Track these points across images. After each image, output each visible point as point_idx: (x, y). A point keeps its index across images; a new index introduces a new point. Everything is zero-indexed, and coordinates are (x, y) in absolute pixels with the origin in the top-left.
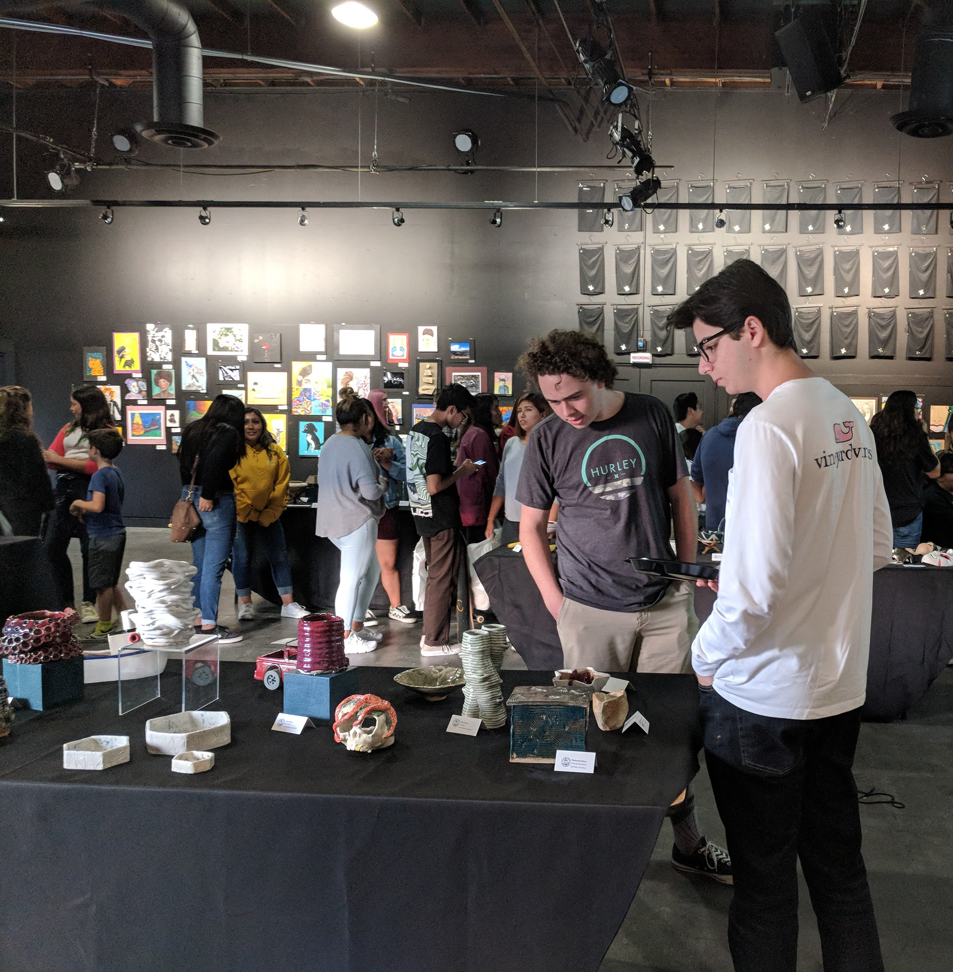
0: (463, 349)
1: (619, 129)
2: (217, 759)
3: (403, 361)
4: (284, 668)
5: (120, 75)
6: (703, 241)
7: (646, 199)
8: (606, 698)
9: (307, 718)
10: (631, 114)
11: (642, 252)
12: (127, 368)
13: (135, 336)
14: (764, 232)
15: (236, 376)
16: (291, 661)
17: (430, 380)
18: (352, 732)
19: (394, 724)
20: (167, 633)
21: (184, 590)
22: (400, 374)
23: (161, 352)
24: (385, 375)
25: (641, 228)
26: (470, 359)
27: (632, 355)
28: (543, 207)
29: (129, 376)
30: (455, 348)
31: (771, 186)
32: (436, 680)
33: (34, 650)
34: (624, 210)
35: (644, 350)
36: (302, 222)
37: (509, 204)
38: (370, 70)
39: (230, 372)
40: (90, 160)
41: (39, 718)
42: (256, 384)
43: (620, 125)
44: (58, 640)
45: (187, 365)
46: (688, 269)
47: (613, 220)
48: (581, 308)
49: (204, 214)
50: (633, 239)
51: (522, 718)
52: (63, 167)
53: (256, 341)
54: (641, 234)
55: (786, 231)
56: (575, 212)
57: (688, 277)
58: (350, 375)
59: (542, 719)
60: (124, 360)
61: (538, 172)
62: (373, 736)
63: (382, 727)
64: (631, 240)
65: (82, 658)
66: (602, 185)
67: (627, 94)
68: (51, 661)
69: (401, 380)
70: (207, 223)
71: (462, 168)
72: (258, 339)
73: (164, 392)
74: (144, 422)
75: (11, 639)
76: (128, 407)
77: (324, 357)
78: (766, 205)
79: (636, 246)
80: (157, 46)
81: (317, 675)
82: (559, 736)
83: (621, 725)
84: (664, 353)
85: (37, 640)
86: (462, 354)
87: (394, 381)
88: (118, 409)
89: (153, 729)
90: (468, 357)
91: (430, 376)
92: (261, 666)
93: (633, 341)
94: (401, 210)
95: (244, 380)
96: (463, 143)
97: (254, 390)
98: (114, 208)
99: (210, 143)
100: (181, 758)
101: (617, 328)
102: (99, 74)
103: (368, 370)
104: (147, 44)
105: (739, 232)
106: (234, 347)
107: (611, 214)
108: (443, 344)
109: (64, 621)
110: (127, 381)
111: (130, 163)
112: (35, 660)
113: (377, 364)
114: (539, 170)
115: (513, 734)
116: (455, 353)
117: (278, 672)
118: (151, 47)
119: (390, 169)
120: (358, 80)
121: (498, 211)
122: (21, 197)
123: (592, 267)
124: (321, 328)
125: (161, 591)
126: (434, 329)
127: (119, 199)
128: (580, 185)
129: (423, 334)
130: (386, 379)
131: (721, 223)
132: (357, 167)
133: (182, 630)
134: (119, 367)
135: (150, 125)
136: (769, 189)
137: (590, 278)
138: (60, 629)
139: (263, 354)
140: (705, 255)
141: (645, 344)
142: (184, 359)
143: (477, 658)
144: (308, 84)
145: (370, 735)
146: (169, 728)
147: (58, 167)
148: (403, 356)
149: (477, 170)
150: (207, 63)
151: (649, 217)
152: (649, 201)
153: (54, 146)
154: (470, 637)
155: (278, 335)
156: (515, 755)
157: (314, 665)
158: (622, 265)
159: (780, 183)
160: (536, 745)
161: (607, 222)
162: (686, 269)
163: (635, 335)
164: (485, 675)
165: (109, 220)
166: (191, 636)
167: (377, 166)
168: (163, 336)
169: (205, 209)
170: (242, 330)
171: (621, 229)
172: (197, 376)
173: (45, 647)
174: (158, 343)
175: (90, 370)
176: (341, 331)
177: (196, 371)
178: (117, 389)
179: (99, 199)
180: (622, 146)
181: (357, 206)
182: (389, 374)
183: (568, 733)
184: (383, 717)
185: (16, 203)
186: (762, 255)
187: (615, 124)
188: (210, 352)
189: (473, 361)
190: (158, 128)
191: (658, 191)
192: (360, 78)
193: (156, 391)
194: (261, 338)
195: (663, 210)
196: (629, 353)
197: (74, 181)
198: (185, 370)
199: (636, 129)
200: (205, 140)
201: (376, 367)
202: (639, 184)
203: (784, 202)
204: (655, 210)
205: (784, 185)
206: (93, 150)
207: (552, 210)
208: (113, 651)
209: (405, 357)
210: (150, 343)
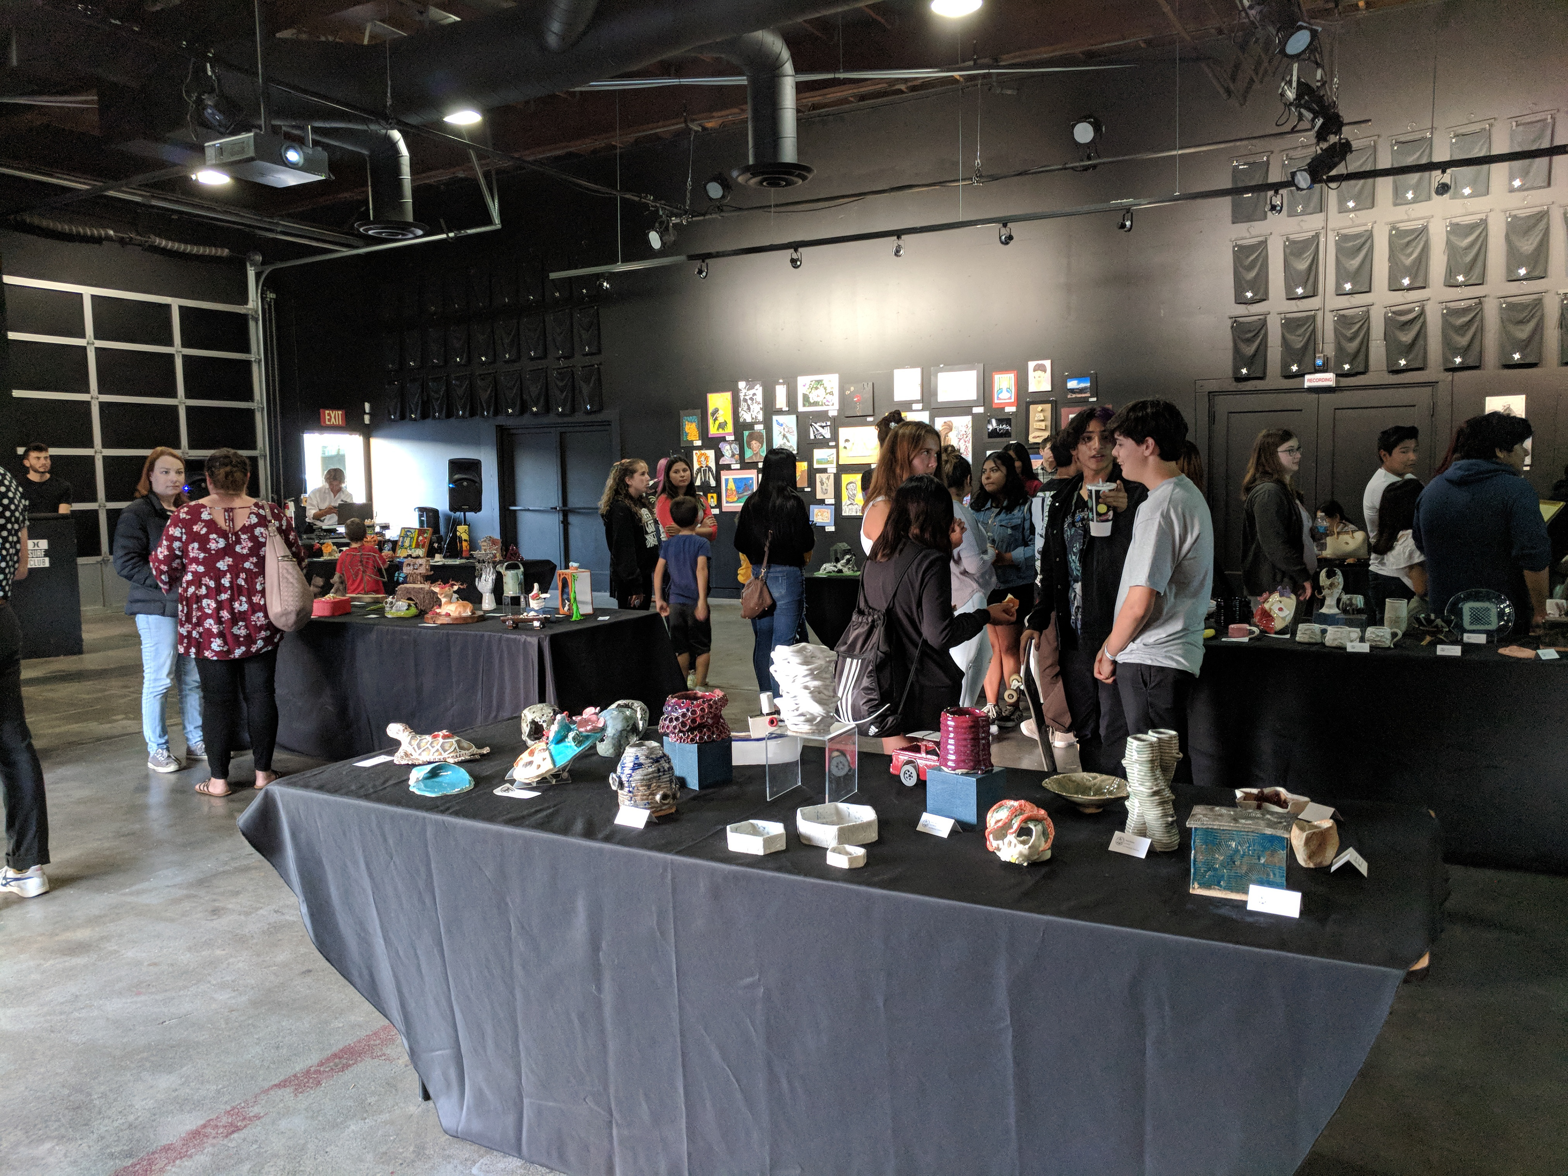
0: (1082, 385)
1: (1294, 84)
2: (869, 855)
3: (1010, 404)
4: (921, 763)
5: (713, 117)
6: (1413, 216)
7: (1331, 169)
8: (1307, 827)
9: (953, 821)
10: (1312, 61)
11: (1322, 239)
12: (721, 431)
13: (727, 396)
14: (1512, 190)
15: (827, 433)
16: (929, 756)
17: (1043, 425)
18: (1006, 840)
19: (1052, 837)
20: (810, 720)
21: (825, 676)
22: (1008, 421)
23: (752, 413)
24: (989, 422)
25: (1321, 208)
26: (1091, 397)
27: (1307, 377)
28: (1187, 199)
29: (723, 439)
30: (1072, 384)
31: (1523, 124)
32: (1090, 789)
33: (691, 730)
34: (1298, 189)
35: (1324, 369)
36: (897, 253)
37: (1142, 201)
38: (971, 63)
39: (820, 429)
40: (686, 212)
41: (697, 798)
42: (847, 441)
43: (1295, 78)
44: (710, 721)
45: (778, 423)
46: (1390, 257)
47: (1282, 204)
48: (1235, 321)
49: (795, 256)
50: (1311, 224)
51: (1206, 843)
52: (661, 223)
53: (848, 392)
54: (1321, 216)
55: (1549, 185)
56: (1227, 201)
57: (1390, 267)
58: (949, 425)
59: (1230, 845)
60: (717, 423)
61: (1180, 155)
62: (1030, 848)
63: (1038, 838)
64: (1306, 226)
65: (730, 740)
66: (1265, 159)
67: (1308, 40)
68: (705, 742)
69: (1008, 428)
70: (799, 266)
71: (1082, 164)
72: (849, 390)
73: (756, 454)
74: (737, 488)
75: (672, 719)
76: (722, 472)
77: (919, 406)
78: (1517, 153)
79: (1313, 233)
80: (753, 81)
81: (962, 774)
82: (1251, 869)
83: (1329, 863)
84: (1354, 372)
85: (694, 721)
86: (1081, 391)
87: (1000, 430)
88: (713, 475)
89: (805, 818)
90: (1088, 395)
91: (1043, 421)
92: (897, 760)
93: (1308, 359)
94: (1009, 225)
95: (835, 437)
96: (1084, 133)
97: (845, 448)
98: (707, 261)
99: (804, 178)
100: (834, 850)
101: (1285, 341)
102: (693, 120)
103: (969, 418)
104: (742, 80)
105: (1470, 196)
106: (825, 401)
107: (1279, 196)
108: (1058, 381)
109: (715, 702)
110: (721, 445)
111: (722, 211)
112: (692, 740)
113: (979, 410)
114: (1180, 152)
115: (1195, 861)
116: (1072, 391)
117: (915, 767)
118: (746, 83)
119: (994, 178)
120: (958, 78)
121: (1128, 211)
122: (625, 260)
123: (1250, 268)
124: (917, 372)
125: (805, 676)
126: (1047, 363)
127: (713, 250)
128: (1235, 163)
129: (1035, 370)
130: (990, 427)
131: (1443, 189)
132: (958, 181)
133: (823, 718)
134: (713, 430)
135: (747, 169)
136: (1521, 128)
137: (1247, 282)
138: (713, 710)
139: (855, 407)
140: (1416, 234)
141: (1326, 360)
142: (775, 418)
143: (1146, 768)
144: (901, 92)
145: (1027, 846)
146: (819, 819)
147: (657, 225)
148: (1010, 398)
149: (1100, 164)
150: (800, 88)
151: (1332, 195)
152: (1333, 173)
153: (653, 204)
154: (1136, 743)
155: (870, 384)
156: (1196, 885)
157: (959, 764)
158: (1292, 259)
159: (1539, 117)
160: (1223, 876)
161: (1273, 208)
162: (1387, 256)
163: (1311, 352)
164: (1155, 789)
165: (704, 274)
166: (832, 724)
167: (981, 176)
168: (754, 394)
169: (796, 250)
170: (832, 381)
171: (1292, 214)
172: (787, 435)
173: (700, 727)
174: (749, 402)
175: (687, 434)
176: (939, 374)
177: (786, 430)
178: (711, 453)
179: (693, 253)
180: (1298, 106)
181: (958, 227)
182: (994, 421)
183: (1263, 865)
184: (1040, 827)
185: (621, 267)
186: (1508, 223)
187: (1288, 79)
188: (801, 409)
189: (1094, 399)
190: (753, 171)
191: (1347, 158)
192: (960, 76)
193: (748, 454)
194: (852, 389)
195: (1352, 182)
196: (1303, 375)
197: (671, 238)
198: (776, 430)
199: (1318, 81)
200: (799, 176)
201: (978, 414)
202: (1319, 151)
203: (1545, 144)
204: (1343, 183)
205: (1546, 119)
206: (688, 202)
207: (1199, 201)
208: (754, 734)
209: (1013, 400)
210: (742, 403)
